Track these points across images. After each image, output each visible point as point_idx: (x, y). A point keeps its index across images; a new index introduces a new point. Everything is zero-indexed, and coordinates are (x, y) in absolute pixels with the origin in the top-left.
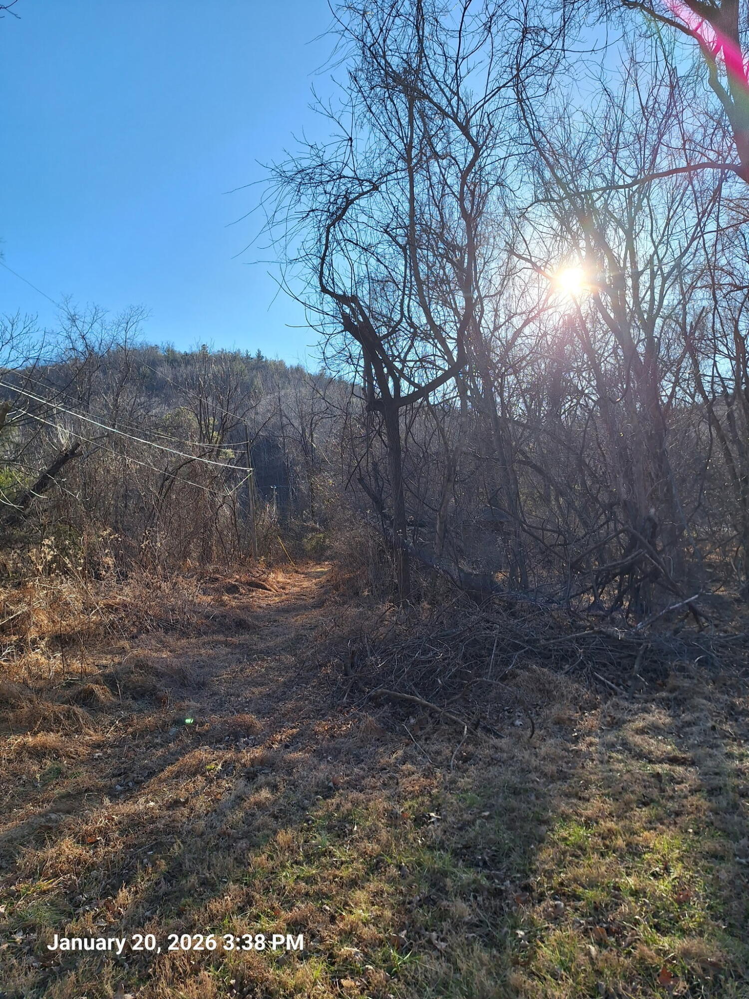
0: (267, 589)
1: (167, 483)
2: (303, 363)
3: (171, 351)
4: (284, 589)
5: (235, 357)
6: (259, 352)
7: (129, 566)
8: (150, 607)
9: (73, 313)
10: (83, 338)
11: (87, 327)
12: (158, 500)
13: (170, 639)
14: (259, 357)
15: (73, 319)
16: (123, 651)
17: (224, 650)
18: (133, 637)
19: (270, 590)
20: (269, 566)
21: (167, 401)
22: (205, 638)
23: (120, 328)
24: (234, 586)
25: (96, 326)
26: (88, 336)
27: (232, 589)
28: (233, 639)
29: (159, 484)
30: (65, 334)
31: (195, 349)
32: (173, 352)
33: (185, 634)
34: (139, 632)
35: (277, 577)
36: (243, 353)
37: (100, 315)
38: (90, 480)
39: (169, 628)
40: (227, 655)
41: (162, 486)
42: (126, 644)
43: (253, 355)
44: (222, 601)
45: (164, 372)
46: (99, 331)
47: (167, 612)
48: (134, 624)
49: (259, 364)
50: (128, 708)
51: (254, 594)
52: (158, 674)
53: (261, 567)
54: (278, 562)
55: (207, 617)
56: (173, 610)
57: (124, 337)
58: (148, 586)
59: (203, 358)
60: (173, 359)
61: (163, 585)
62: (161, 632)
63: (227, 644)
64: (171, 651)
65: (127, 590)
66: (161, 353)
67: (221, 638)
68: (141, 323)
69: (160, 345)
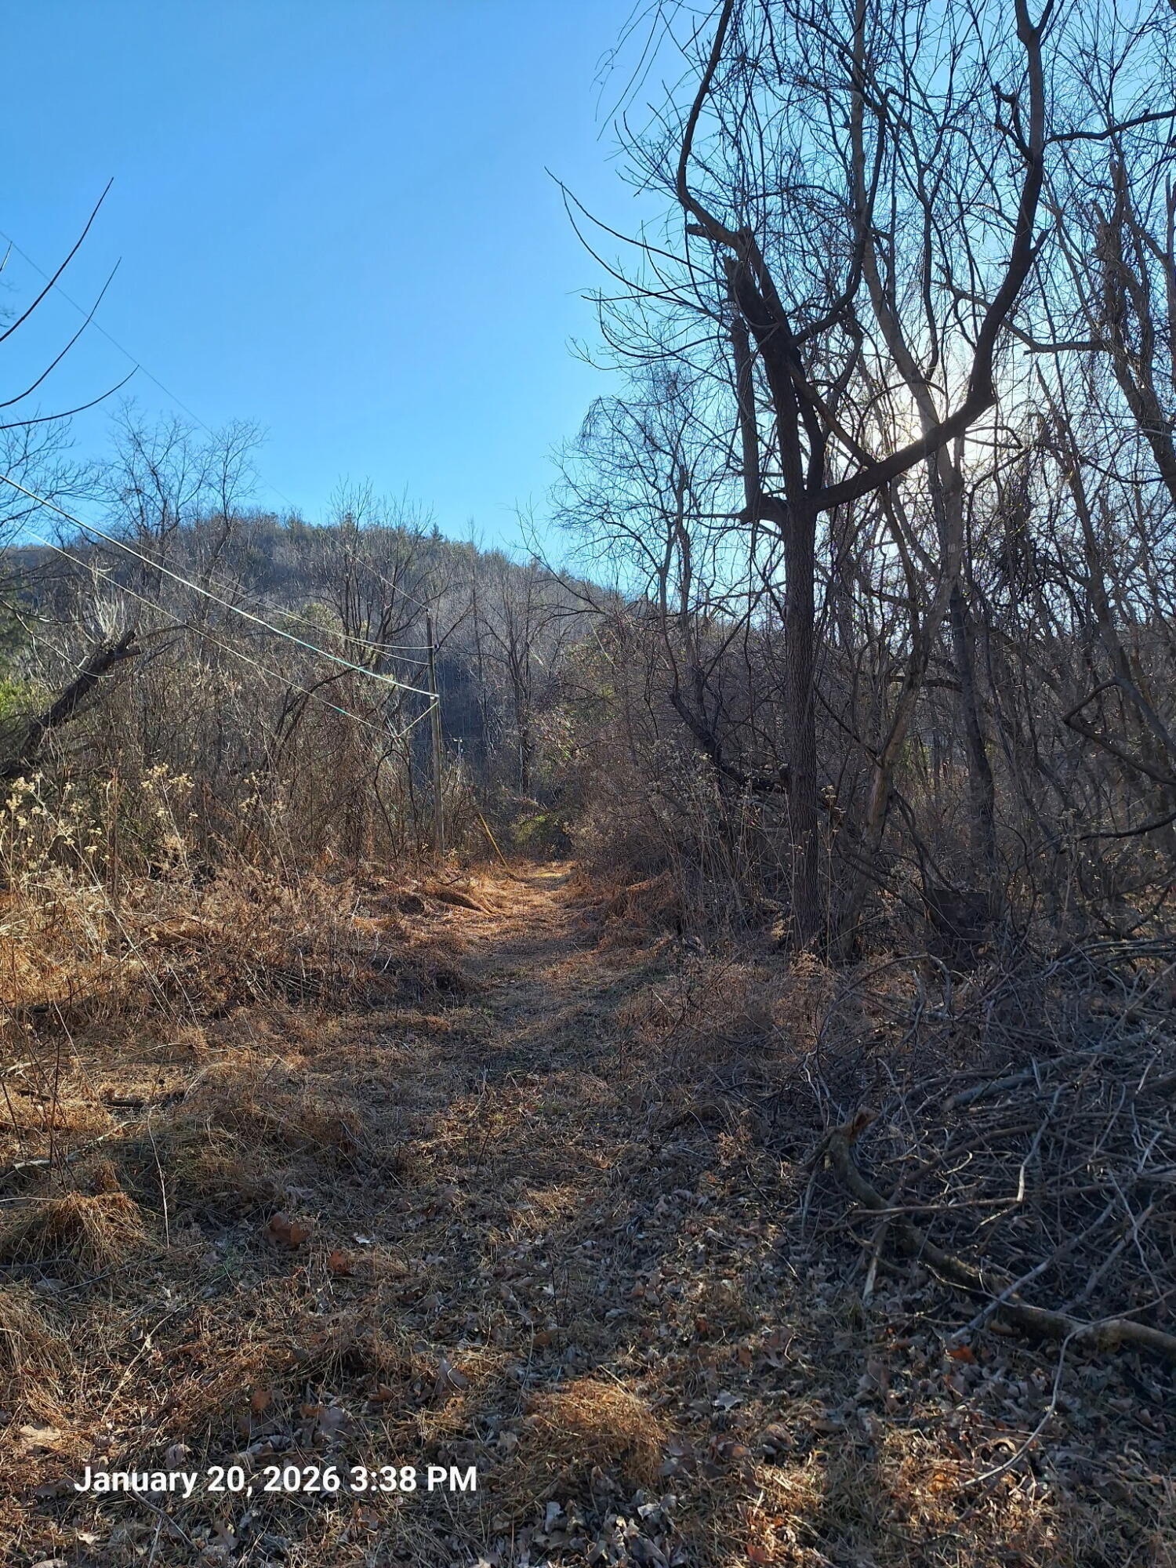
0: (471, 907)
1: (289, 718)
2: (504, 548)
3: (296, 524)
4: (500, 906)
5: (395, 536)
6: (436, 528)
7: (214, 851)
8: (258, 942)
9: (136, 430)
10: (154, 473)
11: (161, 451)
12: (274, 745)
13: (301, 1020)
14: (436, 534)
15: (137, 442)
16: (188, 1056)
17: (426, 1051)
18: (216, 1015)
19: (478, 909)
20: (465, 865)
21: (289, 599)
22: (379, 1017)
23: (215, 459)
24: (414, 899)
25: (175, 450)
26: (161, 469)
27: (411, 905)
28: (441, 1020)
29: (276, 719)
30: (124, 467)
31: (334, 521)
32: (300, 524)
33: (336, 1007)
34: (233, 1000)
35: (484, 886)
36: (410, 528)
37: (182, 433)
38: (155, 704)
39: (301, 991)
40: (433, 1060)
41: (282, 720)
42: (197, 1034)
43: (427, 533)
44: (397, 928)
45: (286, 555)
46: (180, 458)
47: (294, 952)
48: (220, 981)
49: (433, 547)
50: (186, 1273)
51: (450, 915)
52: (279, 1141)
53: (452, 869)
54: (479, 858)
55: (377, 965)
56: (308, 951)
57: (221, 473)
58: (253, 896)
59: (348, 533)
60: (299, 535)
61: (286, 894)
62: (281, 1004)
63: (425, 1031)
64: (303, 1052)
65: (210, 903)
66: (281, 525)
67: (414, 1016)
68: (251, 453)
69: (279, 512)
